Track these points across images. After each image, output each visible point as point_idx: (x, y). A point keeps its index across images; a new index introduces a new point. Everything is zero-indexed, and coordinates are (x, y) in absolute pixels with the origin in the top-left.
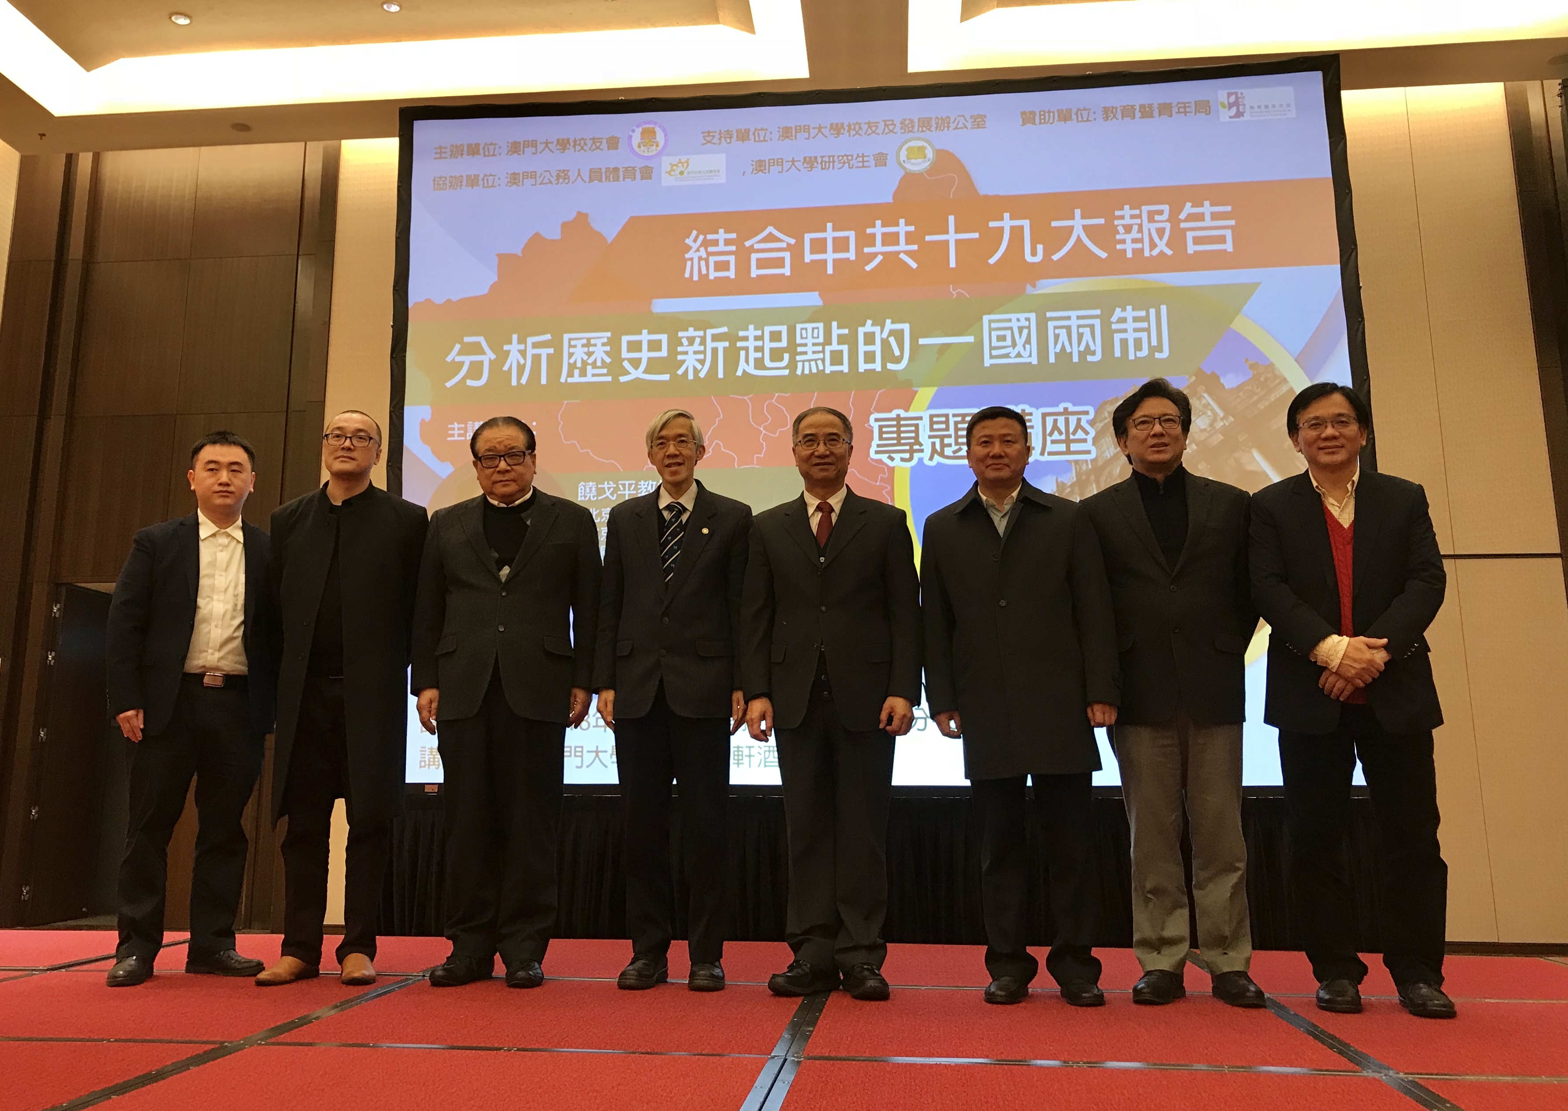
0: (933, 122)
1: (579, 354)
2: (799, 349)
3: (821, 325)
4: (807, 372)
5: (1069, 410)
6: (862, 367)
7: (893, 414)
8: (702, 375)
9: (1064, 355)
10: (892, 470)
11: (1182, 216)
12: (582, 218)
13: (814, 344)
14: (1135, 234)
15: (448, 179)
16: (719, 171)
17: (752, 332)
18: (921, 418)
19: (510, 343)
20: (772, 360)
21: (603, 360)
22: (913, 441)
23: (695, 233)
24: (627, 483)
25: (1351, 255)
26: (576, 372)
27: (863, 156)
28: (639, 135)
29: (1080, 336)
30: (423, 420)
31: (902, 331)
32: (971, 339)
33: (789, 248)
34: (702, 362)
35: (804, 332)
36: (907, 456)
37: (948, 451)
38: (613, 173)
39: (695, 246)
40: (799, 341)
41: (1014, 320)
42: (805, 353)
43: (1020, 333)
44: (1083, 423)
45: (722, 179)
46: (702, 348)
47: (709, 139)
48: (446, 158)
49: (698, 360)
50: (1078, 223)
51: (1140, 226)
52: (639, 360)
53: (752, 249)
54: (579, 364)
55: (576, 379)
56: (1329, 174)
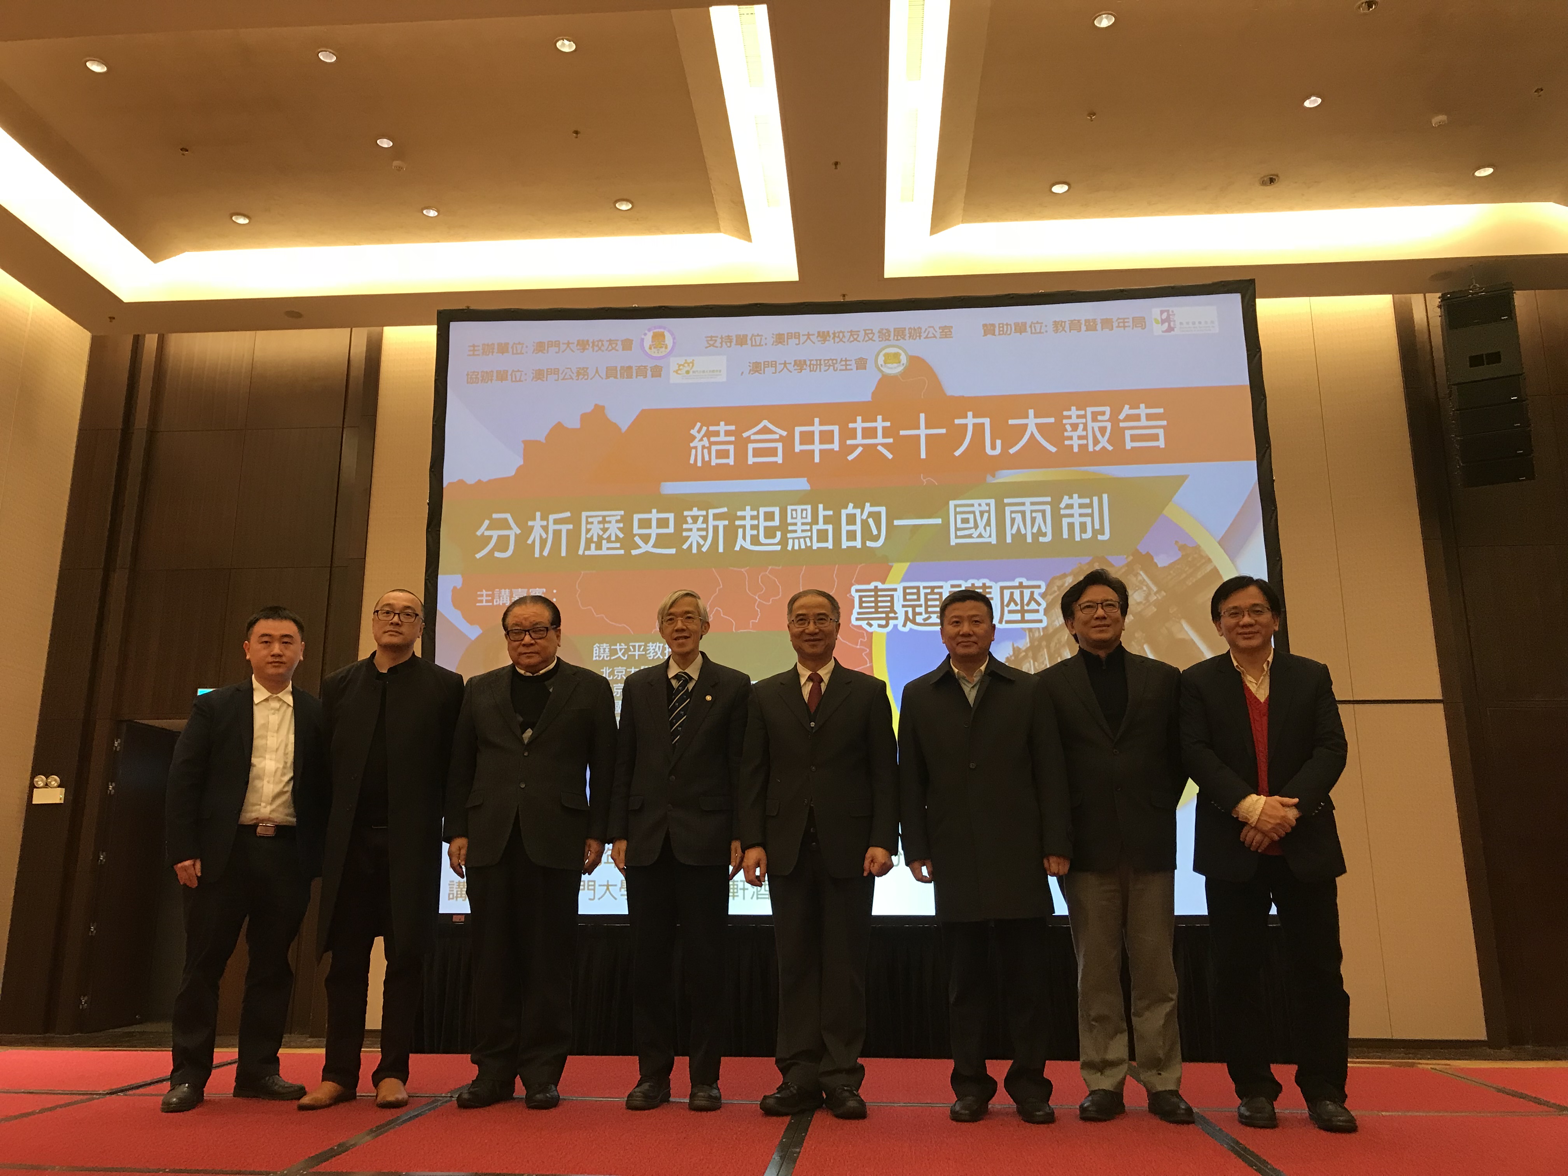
0: (907, 331)
1: (596, 530)
2: (790, 528)
3: (809, 507)
4: (796, 547)
5: (1024, 584)
6: (845, 544)
7: (872, 586)
8: (704, 549)
9: (1019, 536)
10: (870, 635)
11: (1121, 417)
12: (599, 410)
13: (803, 524)
14: (1080, 431)
15: (480, 373)
16: (720, 371)
17: (748, 512)
18: (895, 590)
19: (534, 519)
20: (766, 537)
21: (616, 536)
22: (889, 609)
23: (699, 424)
24: (637, 644)
25: (1265, 453)
26: (593, 546)
27: (846, 360)
28: (650, 339)
29: (1033, 520)
30: (455, 588)
31: (879, 513)
32: (939, 521)
33: (781, 439)
34: (705, 538)
35: (794, 513)
36: (883, 622)
37: (919, 619)
38: (627, 372)
39: (699, 436)
40: (789, 520)
41: (976, 505)
42: (795, 531)
43: (982, 517)
44: (1036, 596)
45: (722, 378)
46: (704, 526)
47: (711, 342)
48: (478, 355)
49: (701, 536)
50: (1032, 422)
51: (1085, 425)
52: (649, 536)
53: (748, 440)
54: (595, 539)
55: (593, 551)
56: (1247, 382)
